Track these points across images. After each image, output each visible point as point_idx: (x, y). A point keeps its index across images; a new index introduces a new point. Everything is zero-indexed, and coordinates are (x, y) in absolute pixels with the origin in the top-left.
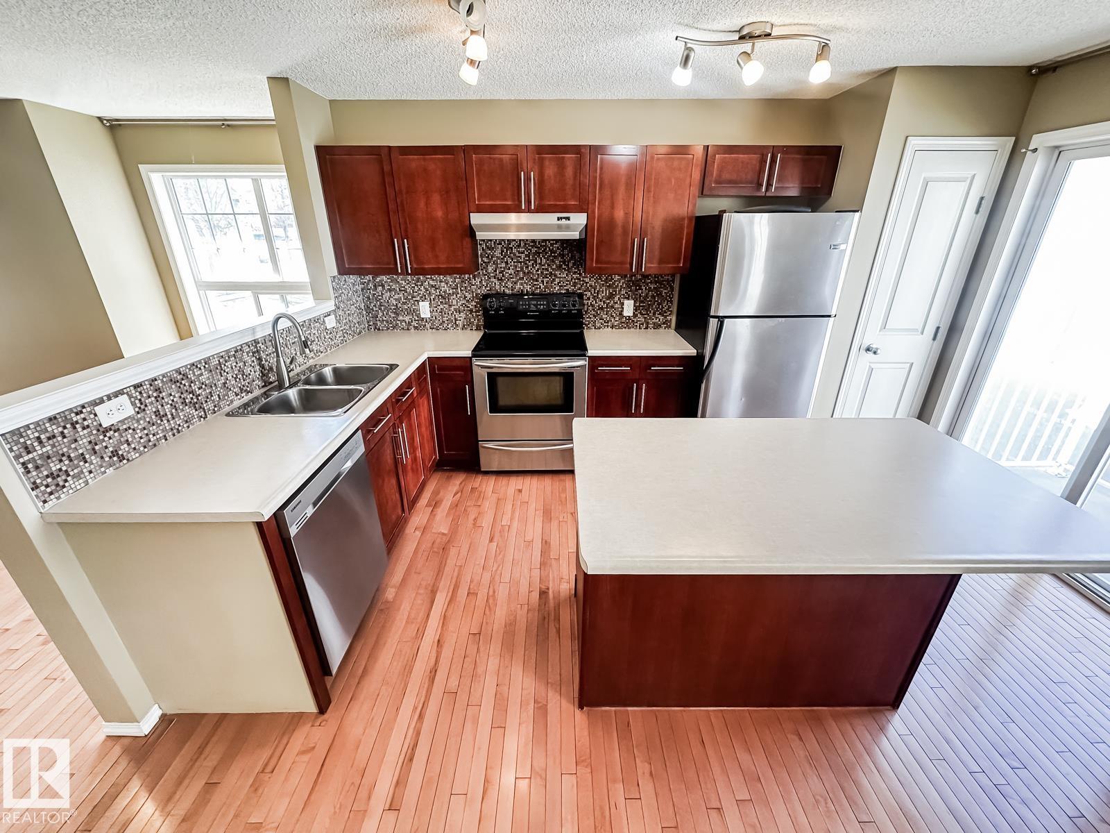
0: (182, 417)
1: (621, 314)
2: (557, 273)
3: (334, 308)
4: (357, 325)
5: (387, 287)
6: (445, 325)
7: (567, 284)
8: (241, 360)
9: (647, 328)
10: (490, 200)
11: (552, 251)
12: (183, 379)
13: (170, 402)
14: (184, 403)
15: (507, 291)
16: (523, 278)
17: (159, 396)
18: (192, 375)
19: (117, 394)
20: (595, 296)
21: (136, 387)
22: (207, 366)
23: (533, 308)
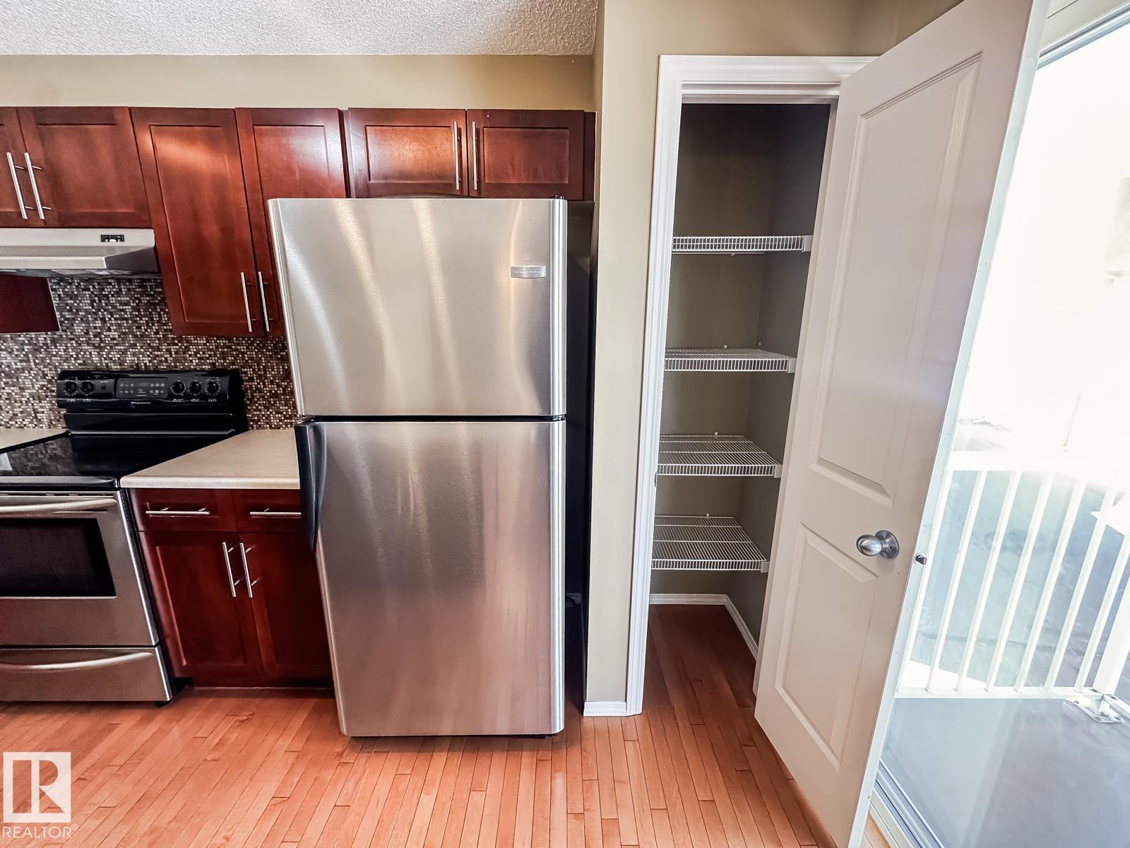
7: (210, 355)
16: (135, 345)
20: (260, 375)
23: (141, 393)
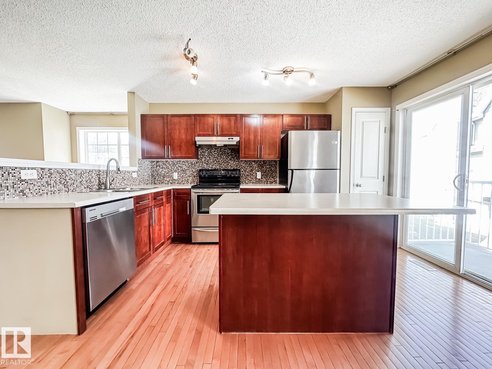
0: (57, 188)
1: (256, 178)
2: (230, 161)
3: (137, 170)
4: (146, 180)
5: (161, 167)
6: (183, 182)
7: (234, 166)
8: (91, 175)
9: (267, 183)
10: (203, 132)
11: (228, 153)
12: (63, 173)
13: (54, 180)
14: (60, 183)
15: (209, 168)
16: (216, 163)
17: (50, 176)
18: (67, 173)
19: (32, 169)
20: (245, 171)
21: (42, 169)
22: (75, 172)
23: (220, 174)
